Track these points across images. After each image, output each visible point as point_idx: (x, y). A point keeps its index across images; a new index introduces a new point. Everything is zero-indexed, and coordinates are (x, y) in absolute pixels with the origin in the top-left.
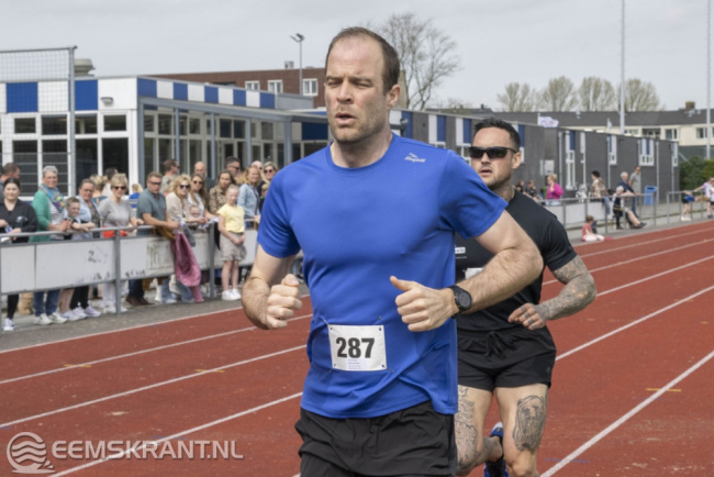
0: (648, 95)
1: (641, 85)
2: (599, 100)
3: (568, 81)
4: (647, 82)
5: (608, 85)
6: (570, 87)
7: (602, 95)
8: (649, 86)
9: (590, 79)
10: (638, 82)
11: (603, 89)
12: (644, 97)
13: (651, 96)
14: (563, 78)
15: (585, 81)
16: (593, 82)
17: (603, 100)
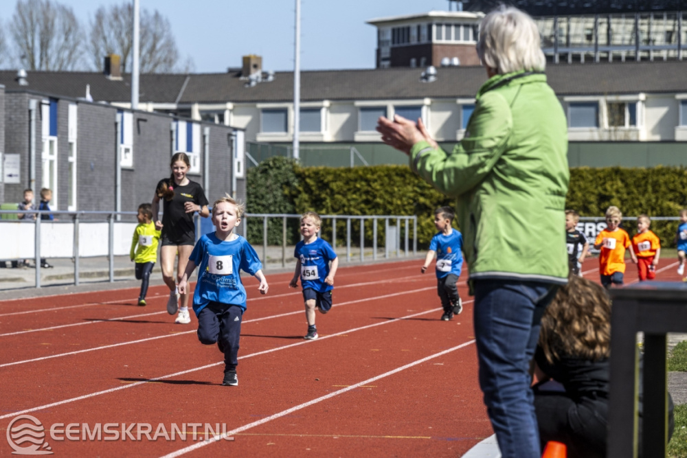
7: (58, 40)
11: (59, 23)
13: (163, 41)
16: (38, 10)
17: (60, 50)
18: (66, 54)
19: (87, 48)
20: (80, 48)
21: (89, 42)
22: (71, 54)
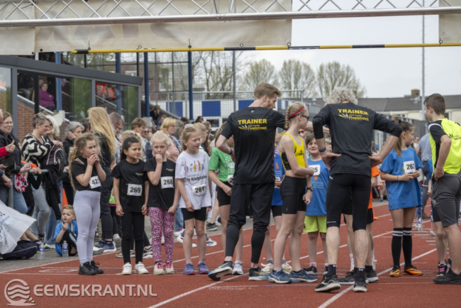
0: (348, 78)
1: (341, 69)
2: (300, 84)
3: (269, 63)
4: (346, 66)
5: (307, 67)
6: (271, 69)
7: (303, 79)
8: (348, 68)
9: (290, 62)
10: (337, 65)
11: (303, 71)
12: (344, 80)
13: (351, 79)
14: (264, 60)
15: (285, 64)
16: (293, 66)
17: (303, 83)
18: (306, 85)
19: (315, 82)
20: (313, 82)
21: (316, 80)
22: (309, 85)
